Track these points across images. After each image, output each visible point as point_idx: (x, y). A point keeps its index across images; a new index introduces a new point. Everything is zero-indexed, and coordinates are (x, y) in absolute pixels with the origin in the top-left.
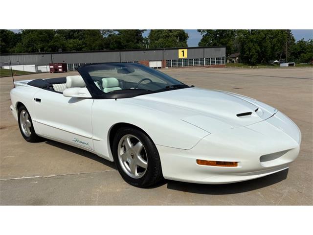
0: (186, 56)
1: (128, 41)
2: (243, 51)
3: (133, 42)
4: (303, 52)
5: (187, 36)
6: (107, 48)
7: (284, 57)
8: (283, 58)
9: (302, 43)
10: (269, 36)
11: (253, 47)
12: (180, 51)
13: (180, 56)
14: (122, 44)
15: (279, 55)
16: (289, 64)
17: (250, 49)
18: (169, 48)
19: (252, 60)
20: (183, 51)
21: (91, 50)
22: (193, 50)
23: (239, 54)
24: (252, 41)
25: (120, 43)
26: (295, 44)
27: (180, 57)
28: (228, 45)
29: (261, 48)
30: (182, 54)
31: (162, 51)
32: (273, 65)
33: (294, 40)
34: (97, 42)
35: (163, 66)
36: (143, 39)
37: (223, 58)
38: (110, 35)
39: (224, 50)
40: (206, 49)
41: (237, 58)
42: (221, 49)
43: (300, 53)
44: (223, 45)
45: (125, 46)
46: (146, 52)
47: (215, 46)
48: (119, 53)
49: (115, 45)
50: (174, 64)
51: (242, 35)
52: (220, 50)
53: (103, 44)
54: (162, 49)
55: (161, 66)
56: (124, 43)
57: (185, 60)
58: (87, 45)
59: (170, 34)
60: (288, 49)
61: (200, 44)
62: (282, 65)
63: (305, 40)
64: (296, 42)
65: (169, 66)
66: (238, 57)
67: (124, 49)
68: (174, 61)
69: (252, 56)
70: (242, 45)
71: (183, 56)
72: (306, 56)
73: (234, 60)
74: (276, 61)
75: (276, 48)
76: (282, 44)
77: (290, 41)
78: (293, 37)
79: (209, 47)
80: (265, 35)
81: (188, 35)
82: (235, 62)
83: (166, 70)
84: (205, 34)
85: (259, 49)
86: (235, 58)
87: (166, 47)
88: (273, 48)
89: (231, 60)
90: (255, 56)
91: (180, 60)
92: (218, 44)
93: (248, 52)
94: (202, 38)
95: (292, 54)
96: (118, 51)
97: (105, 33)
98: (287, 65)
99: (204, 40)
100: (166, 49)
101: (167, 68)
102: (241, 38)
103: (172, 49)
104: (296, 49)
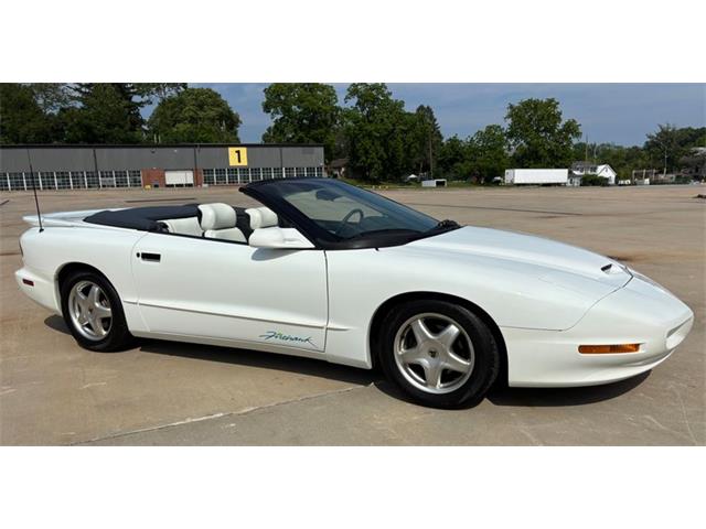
0: (244, 162)
1: (109, 126)
2: (354, 156)
3: (121, 127)
4: (458, 160)
5: (238, 121)
6: (57, 139)
7: (426, 168)
8: (425, 170)
9: (454, 142)
10: (401, 127)
11: (373, 148)
12: (232, 151)
13: (233, 161)
14: (96, 131)
15: (418, 165)
16: (438, 183)
17: (367, 152)
18: (206, 144)
19: (373, 174)
20: (238, 152)
21: (17, 141)
22: (258, 149)
23: (346, 160)
24: (370, 135)
25: (88, 129)
26: (442, 145)
27: (231, 164)
28: (326, 141)
29: (386, 151)
30: (237, 158)
31: (192, 149)
32: (408, 184)
33: (441, 137)
34: (31, 125)
35: (197, 183)
36: (143, 122)
37: (320, 169)
38: (62, 110)
39: (320, 151)
40: (284, 149)
41: (343, 169)
42: (316, 149)
43: (452, 161)
44: (318, 141)
45: (104, 136)
46: (158, 151)
47: (300, 143)
48: (91, 150)
49: (79, 134)
50: (221, 178)
51: (350, 123)
52: (312, 153)
53: (49, 130)
54: (190, 146)
55: (191, 181)
56: (100, 128)
57: (244, 170)
58: (7, 129)
59: (201, 114)
60: (433, 154)
61: (265, 137)
62: (425, 183)
63: (460, 138)
64: (444, 141)
65: (209, 181)
66: (344, 166)
67: (99, 142)
68: (220, 172)
69: (371, 166)
70: (353, 144)
71: (239, 161)
72: (463, 167)
73: (336, 172)
74: (413, 176)
75: (413, 150)
76: (423, 144)
77: (435, 139)
78: (439, 132)
79: (289, 143)
80: (394, 125)
81: (240, 119)
82: (339, 177)
83: (203, 192)
84: (279, 117)
85: (382, 151)
86: (339, 169)
87: (199, 141)
88: (407, 151)
89: (330, 173)
90: (376, 166)
91: (233, 170)
92: (306, 139)
93: (364, 158)
94: (273, 124)
95: (440, 163)
96: (90, 147)
97: (51, 104)
98: (433, 183)
99: (278, 129)
100: (201, 146)
101: (206, 185)
102: (349, 129)
103: (214, 146)
104: (444, 154)
